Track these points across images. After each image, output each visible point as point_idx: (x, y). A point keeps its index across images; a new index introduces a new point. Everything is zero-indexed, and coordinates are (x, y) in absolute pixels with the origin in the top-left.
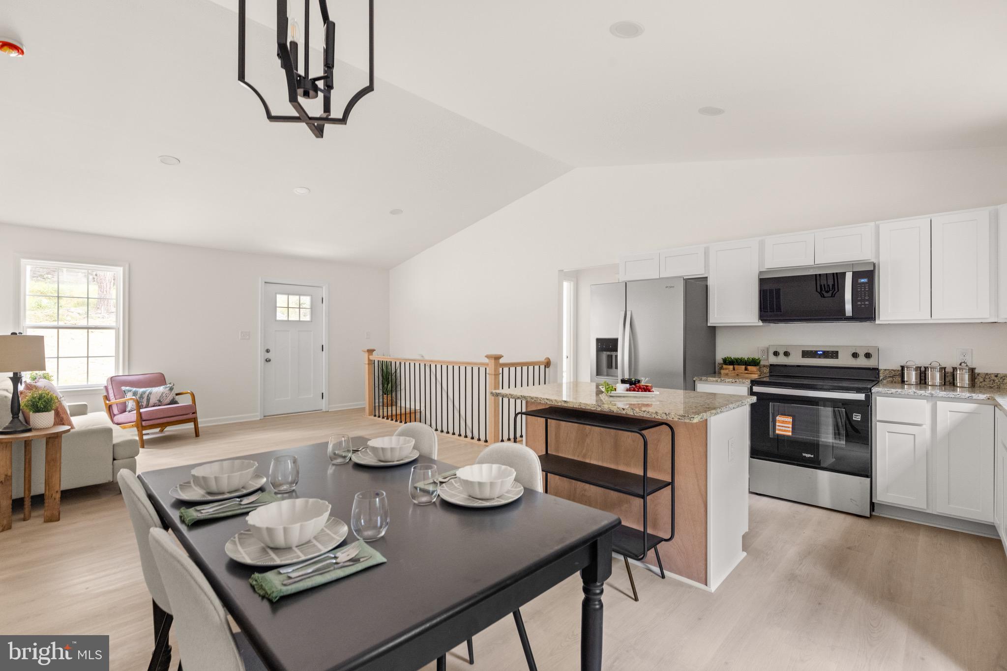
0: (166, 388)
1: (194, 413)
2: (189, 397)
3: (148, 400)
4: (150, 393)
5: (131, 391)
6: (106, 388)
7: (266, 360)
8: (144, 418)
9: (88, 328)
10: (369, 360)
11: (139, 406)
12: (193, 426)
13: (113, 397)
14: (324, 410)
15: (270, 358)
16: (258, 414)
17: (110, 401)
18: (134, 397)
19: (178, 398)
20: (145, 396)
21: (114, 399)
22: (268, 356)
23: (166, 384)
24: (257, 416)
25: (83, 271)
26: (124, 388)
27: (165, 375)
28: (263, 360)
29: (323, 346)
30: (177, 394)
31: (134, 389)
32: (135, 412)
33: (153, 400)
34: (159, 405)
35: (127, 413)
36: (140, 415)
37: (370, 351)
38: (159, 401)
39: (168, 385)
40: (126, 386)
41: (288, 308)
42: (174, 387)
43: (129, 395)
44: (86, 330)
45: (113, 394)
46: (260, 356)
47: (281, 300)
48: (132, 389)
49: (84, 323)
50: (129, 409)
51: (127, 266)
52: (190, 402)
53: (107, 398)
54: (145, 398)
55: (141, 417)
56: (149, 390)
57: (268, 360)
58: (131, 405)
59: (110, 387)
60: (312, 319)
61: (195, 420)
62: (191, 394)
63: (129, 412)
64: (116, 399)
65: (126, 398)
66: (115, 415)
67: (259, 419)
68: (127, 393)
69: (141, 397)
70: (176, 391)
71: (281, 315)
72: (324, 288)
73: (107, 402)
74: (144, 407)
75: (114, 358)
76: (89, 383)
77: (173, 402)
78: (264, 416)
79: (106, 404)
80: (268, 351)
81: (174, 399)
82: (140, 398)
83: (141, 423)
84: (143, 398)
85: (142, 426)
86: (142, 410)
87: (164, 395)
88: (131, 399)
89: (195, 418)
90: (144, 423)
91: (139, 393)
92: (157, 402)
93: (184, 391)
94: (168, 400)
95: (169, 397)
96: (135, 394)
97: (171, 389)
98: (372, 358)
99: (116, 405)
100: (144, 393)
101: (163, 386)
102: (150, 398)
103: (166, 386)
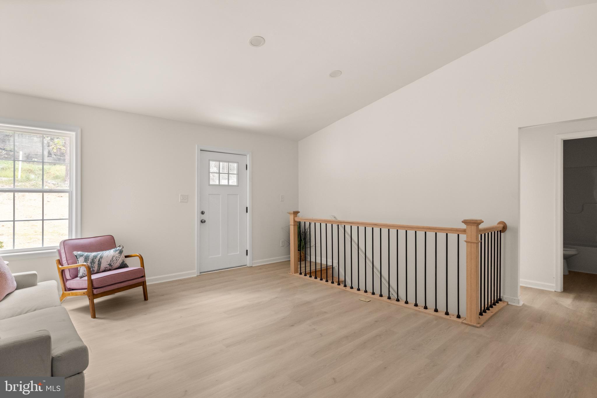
0: (116, 251)
1: (143, 277)
2: (138, 259)
3: (99, 264)
4: (101, 257)
5: (82, 256)
6: (59, 251)
7: (202, 222)
8: (95, 285)
9: (43, 192)
10: (295, 221)
11: (90, 272)
12: (142, 289)
13: (66, 261)
14: (248, 265)
15: (204, 219)
16: (196, 271)
17: (62, 266)
18: (85, 263)
19: (128, 261)
20: (97, 261)
21: (67, 263)
22: (204, 217)
23: (115, 247)
24: (194, 273)
25: (38, 135)
26: (75, 253)
27: (114, 237)
28: (199, 221)
29: (247, 208)
30: (126, 257)
31: (86, 254)
32: (86, 278)
33: (104, 265)
34: (110, 270)
35: (78, 278)
36: (91, 281)
37: (296, 213)
38: (110, 265)
39: (118, 248)
40: (78, 250)
41: (219, 173)
42: (123, 249)
43: (81, 261)
44: (41, 194)
45: (65, 258)
46: (196, 218)
47: (213, 167)
48: (84, 253)
49: (40, 187)
50: (80, 274)
51: (79, 131)
52: (139, 267)
53: (60, 262)
54: (97, 263)
55: (92, 285)
56: (100, 254)
57: (203, 222)
58: (82, 271)
59: (63, 251)
60: (238, 184)
61: (143, 284)
62: (140, 258)
63: (81, 277)
64: (68, 265)
65: (78, 264)
66: (67, 280)
67: (196, 276)
68: (79, 258)
69: (93, 262)
70: (125, 253)
71: (214, 180)
72: (248, 156)
73: (60, 266)
74: (95, 272)
75: (68, 220)
76: (44, 246)
77: (123, 265)
78: (200, 273)
79: (59, 268)
80: (203, 213)
81: (123, 262)
82: (91, 263)
83: (93, 291)
84: (94, 263)
85: (94, 294)
86: (94, 277)
87: (114, 258)
88: (83, 265)
89: (143, 282)
90: (95, 291)
91: (90, 257)
92: (108, 266)
93: (133, 254)
94: (118, 264)
95: (119, 261)
96: (86, 259)
97: (121, 252)
98: (297, 219)
99: (68, 270)
100: (95, 257)
101: (113, 250)
102: (101, 262)
103: (116, 249)
